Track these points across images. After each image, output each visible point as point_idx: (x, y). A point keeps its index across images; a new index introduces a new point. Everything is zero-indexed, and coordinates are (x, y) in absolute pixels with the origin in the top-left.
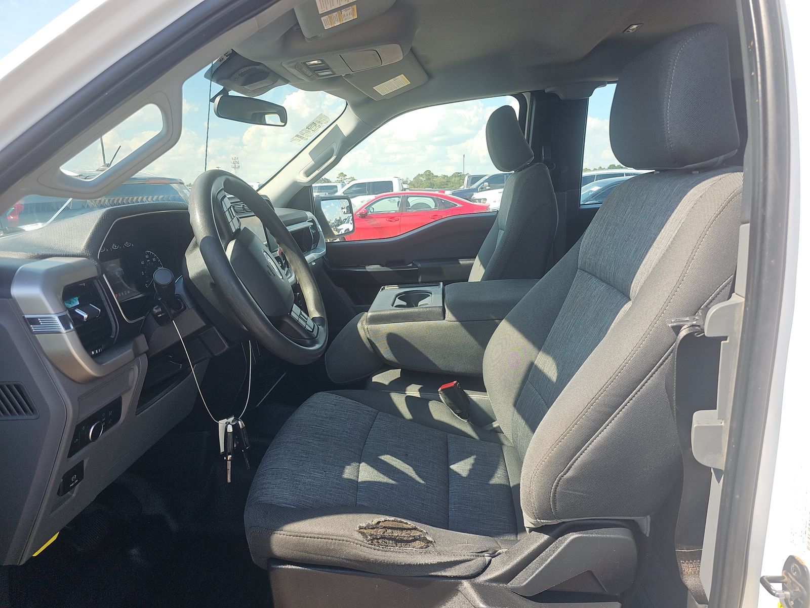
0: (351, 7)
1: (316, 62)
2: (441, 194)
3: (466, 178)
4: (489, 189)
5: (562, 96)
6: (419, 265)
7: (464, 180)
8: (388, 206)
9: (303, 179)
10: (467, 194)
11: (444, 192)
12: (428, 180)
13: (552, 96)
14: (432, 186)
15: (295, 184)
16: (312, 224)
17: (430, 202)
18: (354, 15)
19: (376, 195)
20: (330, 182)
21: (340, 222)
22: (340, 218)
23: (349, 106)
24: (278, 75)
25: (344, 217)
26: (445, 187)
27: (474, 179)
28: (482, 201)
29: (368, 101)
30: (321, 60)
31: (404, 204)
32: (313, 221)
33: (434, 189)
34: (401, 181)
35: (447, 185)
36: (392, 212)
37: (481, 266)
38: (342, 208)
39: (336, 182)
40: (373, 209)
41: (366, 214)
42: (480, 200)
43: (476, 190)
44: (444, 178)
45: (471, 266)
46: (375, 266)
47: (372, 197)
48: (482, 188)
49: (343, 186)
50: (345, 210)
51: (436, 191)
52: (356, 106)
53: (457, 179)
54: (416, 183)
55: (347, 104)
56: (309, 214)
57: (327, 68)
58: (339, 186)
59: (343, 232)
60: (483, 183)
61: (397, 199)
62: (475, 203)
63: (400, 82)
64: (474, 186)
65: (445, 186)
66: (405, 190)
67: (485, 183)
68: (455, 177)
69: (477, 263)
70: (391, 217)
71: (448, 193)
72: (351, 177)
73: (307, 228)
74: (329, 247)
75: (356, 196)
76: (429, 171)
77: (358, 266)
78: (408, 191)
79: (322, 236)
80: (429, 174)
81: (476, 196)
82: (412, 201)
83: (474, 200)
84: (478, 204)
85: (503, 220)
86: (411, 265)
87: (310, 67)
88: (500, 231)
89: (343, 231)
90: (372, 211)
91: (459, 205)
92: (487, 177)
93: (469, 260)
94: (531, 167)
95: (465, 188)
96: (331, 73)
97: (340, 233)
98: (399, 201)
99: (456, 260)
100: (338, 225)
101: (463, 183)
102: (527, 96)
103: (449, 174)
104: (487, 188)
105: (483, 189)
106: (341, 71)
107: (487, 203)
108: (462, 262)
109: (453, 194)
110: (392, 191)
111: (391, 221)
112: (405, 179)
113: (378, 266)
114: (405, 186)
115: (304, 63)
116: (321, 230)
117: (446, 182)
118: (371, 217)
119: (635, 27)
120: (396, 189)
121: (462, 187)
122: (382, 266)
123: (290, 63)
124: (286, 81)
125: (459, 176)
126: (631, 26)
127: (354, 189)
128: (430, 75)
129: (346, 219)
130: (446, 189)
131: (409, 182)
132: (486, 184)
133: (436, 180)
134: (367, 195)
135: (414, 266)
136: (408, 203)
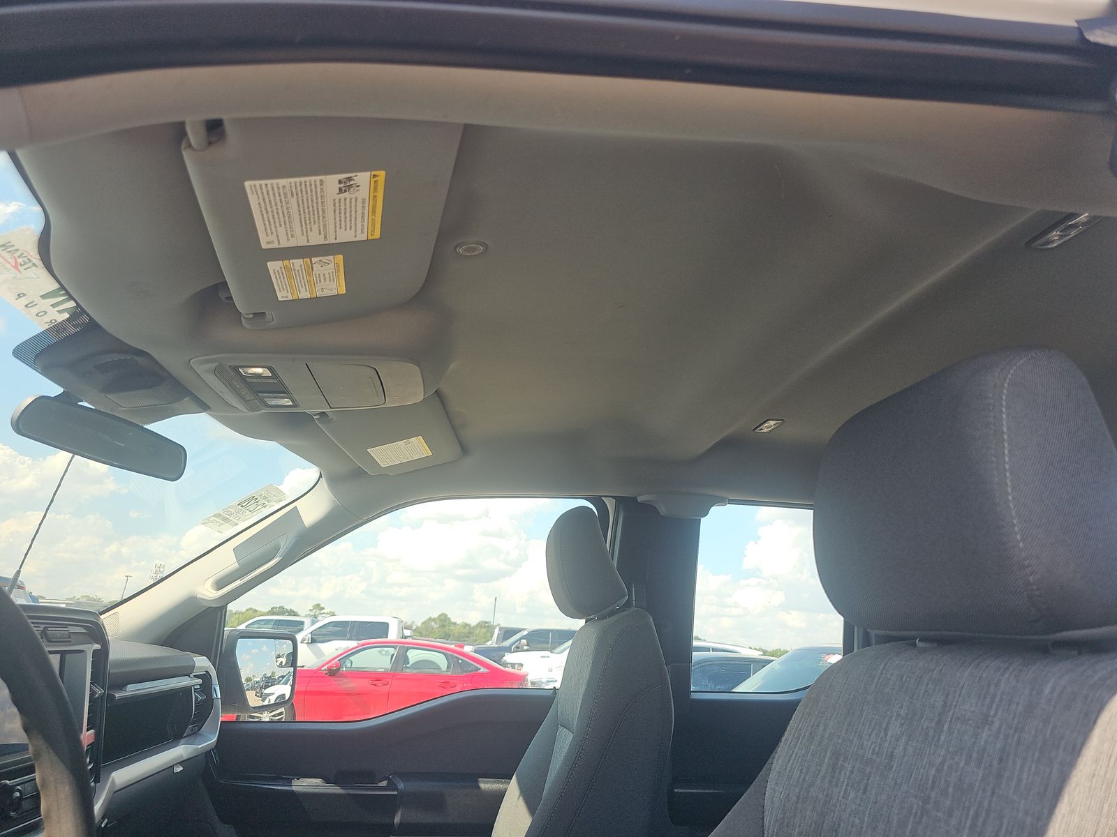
0: (331, 258)
1: (259, 370)
2: (459, 649)
3: (497, 631)
4: (527, 650)
5: (663, 510)
6: (401, 786)
7: (492, 633)
8: (376, 660)
9: (209, 593)
10: (497, 654)
11: (462, 647)
12: (442, 627)
13: (648, 508)
14: (447, 636)
15: (192, 601)
16: (200, 681)
17: (441, 660)
18: (338, 286)
19: (359, 642)
20: (298, 616)
21: (270, 681)
22: (273, 673)
23: (323, 480)
24: (188, 390)
25: (280, 672)
26: (464, 641)
27: (508, 633)
28: (516, 666)
29: (358, 474)
30: (271, 369)
31: (401, 659)
32: (206, 677)
33: (449, 641)
34: (402, 625)
35: (468, 637)
36: (379, 670)
37: (521, 798)
38: (279, 656)
39: (306, 616)
40: (352, 663)
41: (338, 669)
42: (513, 665)
43: (508, 650)
44: (465, 628)
45: (499, 797)
46: (312, 780)
47: (353, 644)
48: (518, 647)
49: (313, 623)
50: (284, 660)
51: (453, 644)
52: (334, 480)
53: (483, 630)
54: (425, 630)
55: (321, 476)
56: (202, 662)
57: (282, 391)
58: (307, 621)
59: (272, 702)
60: (520, 639)
61: (391, 651)
62: (506, 669)
63: (414, 449)
64: (507, 643)
65: (466, 639)
66: (406, 637)
67: (522, 641)
68: (481, 627)
69: (513, 789)
70: (377, 678)
71: (468, 649)
72: (331, 612)
73: (187, 691)
74: (227, 731)
75: (329, 641)
76: (445, 615)
77: (276, 779)
78: (409, 640)
79: (217, 709)
80: (444, 620)
81: (509, 658)
82: (414, 655)
83: (505, 665)
84: (510, 670)
85: (572, 708)
86: (384, 784)
87: (248, 380)
88: (560, 728)
89: (272, 699)
90: (349, 665)
91: (483, 670)
92: (525, 633)
93: (498, 783)
94: (623, 614)
95: (494, 645)
96: (289, 403)
97: (266, 703)
98: (393, 655)
99: (473, 779)
100: (266, 687)
101: (492, 637)
102: (610, 504)
103: (473, 624)
104: (525, 648)
105: (519, 649)
106: (312, 405)
107: (524, 671)
108: (486, 785)
109: (476, 651)
110: (387, 638)
111: (375, 685)
112: (409, 623)
113: (318, 781)
114: (407, 633)
115: (236, 369)
116: (219, 696)
117: (467, 633)
118: (344, 676)
119: (772, 423)
120: (393, 635)
121: (489, 643)
122: (327, 781)
123: (207, 362)
124: (204, 407)
125: (486, 627)
126: (767, 420)
127: (330, 628)
128: (465, 449)
129: (283, 677)
130: (466, 642)
131: (414, 627)
132: (524, 641)
133: (453, 628)
134: (348, 640)
135: (392, 785)
136: (406, 660)
